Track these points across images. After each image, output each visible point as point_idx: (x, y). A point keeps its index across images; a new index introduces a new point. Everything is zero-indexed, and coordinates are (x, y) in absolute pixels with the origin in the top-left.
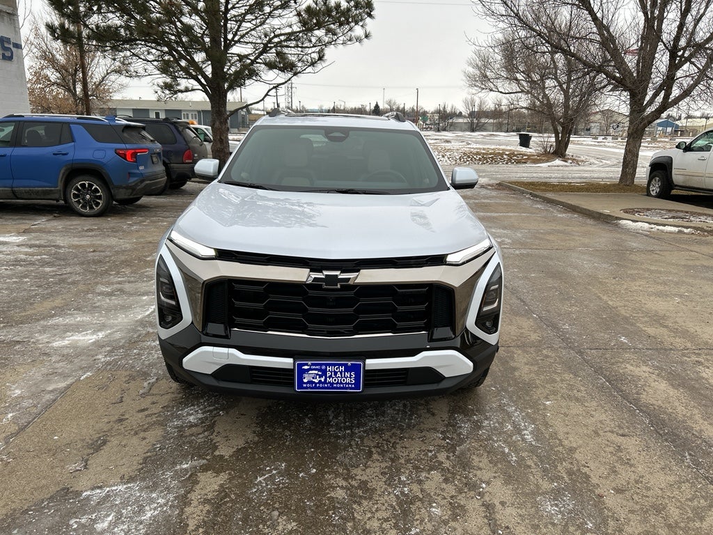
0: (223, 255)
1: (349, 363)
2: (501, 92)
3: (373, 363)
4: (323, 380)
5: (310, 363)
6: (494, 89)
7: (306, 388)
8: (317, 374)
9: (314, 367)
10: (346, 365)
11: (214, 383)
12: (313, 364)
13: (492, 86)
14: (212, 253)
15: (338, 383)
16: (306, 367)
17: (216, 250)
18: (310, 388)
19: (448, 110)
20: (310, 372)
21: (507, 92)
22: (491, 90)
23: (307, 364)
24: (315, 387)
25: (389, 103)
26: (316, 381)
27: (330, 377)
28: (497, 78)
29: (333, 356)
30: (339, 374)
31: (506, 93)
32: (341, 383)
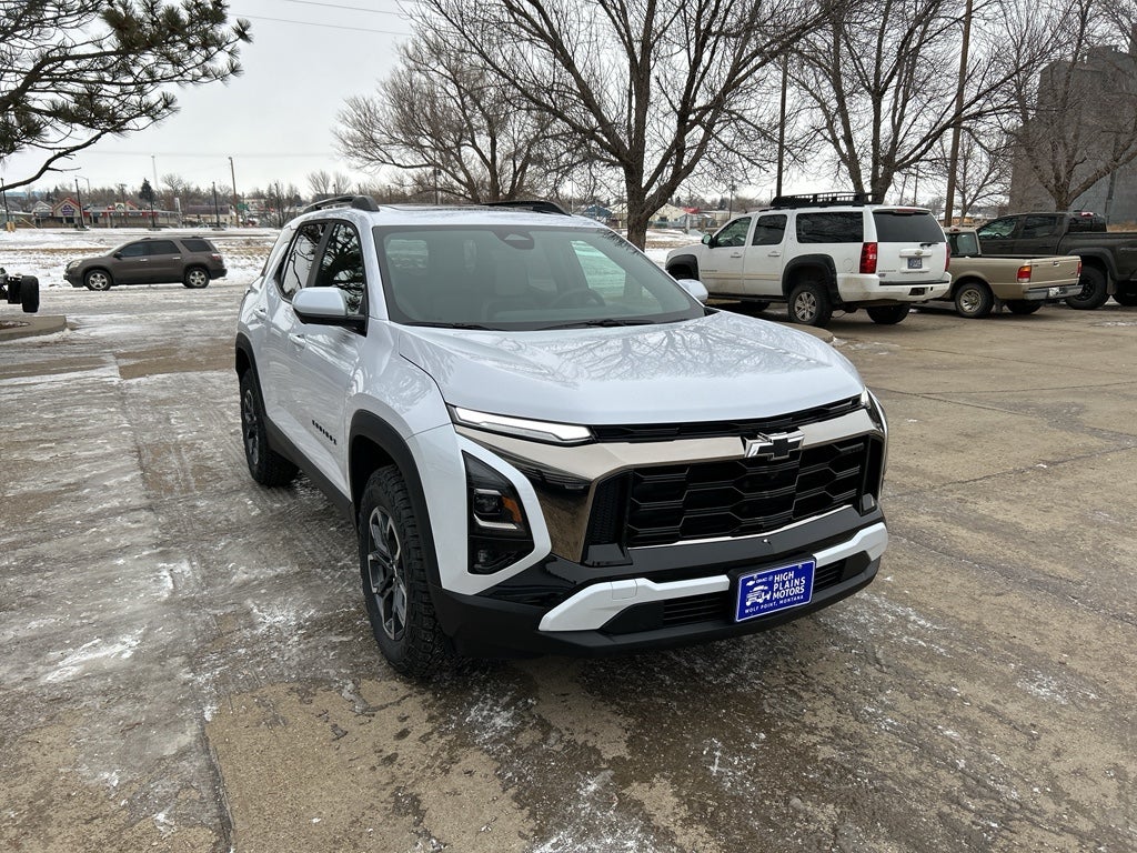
0: (602, 434)
1: (800, 565)
2: (399, 165)
3: (823, 557)
4: (768, 597)
5: (755, 575)
6: (387, 161)
7: (749, 614)
8: (763, 591)
9: (759, 581)
10: (796, 569)
11: (604, 641)
12: (760, 577)
13: (384, 155)
14: (585, 433)
15: (786, 597)
16: (751, 583)
17: (589, 427)
18: (754, 613)
19: (285, 193)
20: (755, 589)
21: (408, 165)
22: (384, 162)
23: (752, 579)
24: (760, 611)
25: (170, 181)
26: (760, 601)
27: (778, 590)
28: (391, 143)
29: (782, 559)
30: (787, 585)
31: (406, 167)
32: (790, 596)
